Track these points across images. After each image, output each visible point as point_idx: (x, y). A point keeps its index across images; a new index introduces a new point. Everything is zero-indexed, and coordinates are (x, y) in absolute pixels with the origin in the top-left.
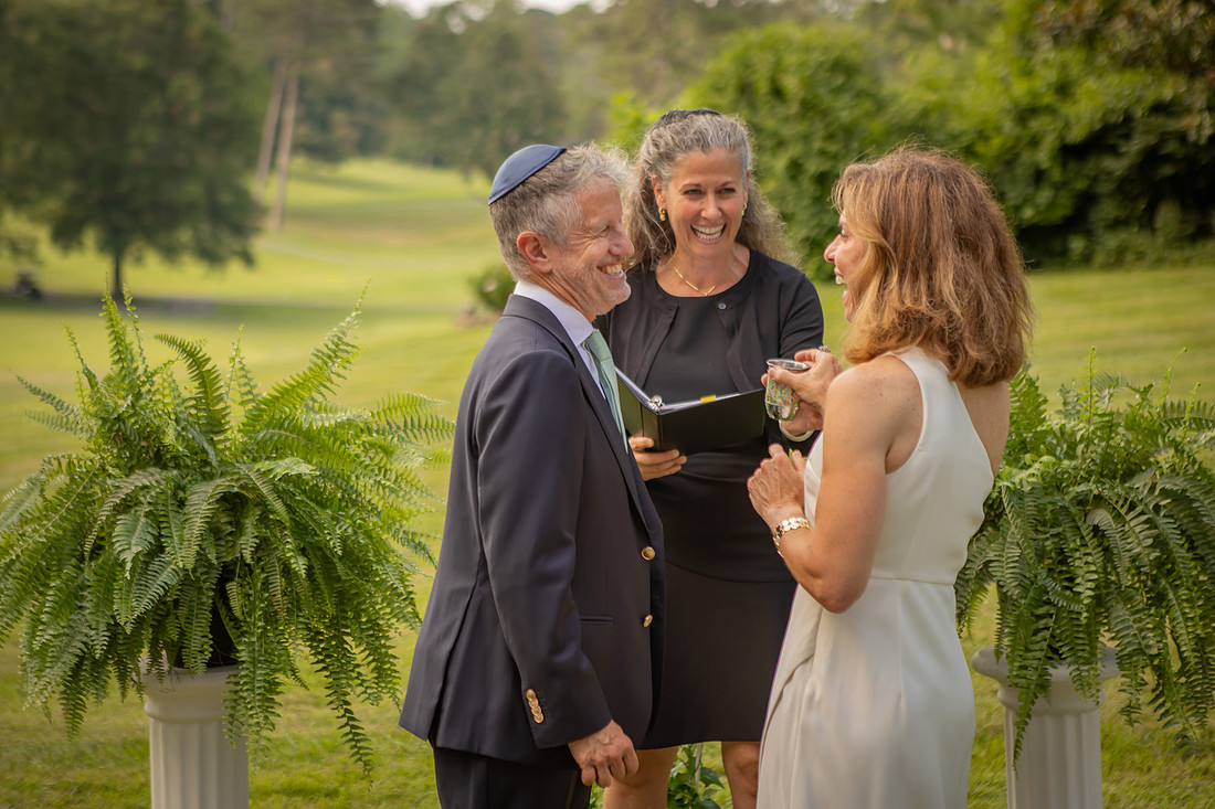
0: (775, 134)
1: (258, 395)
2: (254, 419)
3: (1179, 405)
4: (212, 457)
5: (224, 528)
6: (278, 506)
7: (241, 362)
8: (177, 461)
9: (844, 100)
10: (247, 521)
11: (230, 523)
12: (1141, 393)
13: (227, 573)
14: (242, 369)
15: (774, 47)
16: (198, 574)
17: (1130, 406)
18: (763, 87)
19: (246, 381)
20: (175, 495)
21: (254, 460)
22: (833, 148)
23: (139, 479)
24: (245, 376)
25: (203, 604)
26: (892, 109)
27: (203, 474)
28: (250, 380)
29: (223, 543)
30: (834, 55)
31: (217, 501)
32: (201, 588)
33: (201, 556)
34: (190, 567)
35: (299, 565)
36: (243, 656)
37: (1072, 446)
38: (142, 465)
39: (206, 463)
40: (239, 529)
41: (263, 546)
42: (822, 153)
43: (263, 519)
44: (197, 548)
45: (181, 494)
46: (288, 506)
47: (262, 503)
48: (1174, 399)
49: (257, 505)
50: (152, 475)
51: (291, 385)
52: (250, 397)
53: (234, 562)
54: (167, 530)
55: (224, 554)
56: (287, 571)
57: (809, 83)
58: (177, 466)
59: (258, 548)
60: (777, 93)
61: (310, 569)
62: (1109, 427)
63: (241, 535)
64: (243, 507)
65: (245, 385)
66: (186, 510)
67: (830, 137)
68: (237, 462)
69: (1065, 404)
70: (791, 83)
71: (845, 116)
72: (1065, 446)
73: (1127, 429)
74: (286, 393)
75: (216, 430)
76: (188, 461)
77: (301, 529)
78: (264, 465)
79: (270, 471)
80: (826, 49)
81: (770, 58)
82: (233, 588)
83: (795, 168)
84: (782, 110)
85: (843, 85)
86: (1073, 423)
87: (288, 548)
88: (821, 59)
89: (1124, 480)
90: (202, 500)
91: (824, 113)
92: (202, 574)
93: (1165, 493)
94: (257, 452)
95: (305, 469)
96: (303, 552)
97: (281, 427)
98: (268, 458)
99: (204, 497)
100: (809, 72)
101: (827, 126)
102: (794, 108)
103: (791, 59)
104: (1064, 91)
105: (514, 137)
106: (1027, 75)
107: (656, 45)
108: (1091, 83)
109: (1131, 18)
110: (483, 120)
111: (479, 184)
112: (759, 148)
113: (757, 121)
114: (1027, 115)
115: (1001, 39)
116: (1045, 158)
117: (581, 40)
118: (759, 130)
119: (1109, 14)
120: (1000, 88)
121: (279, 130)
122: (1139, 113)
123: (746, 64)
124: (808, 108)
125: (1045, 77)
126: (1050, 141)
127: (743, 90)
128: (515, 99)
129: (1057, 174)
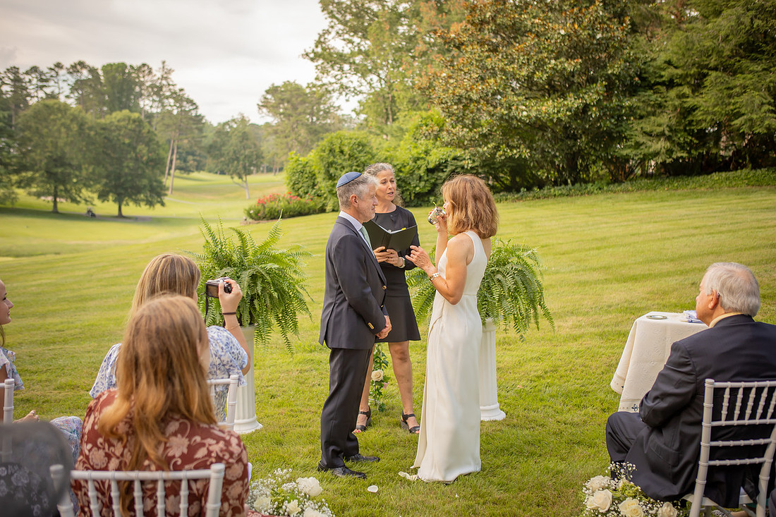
0: (341, 164)
9: (362, 154)
15: (340, 138)
18: (337, 150)
22: (359, 169)
30: (359, 140)
57: (352, 149)
60: (342, 152)
67: (358, 166)
70: (346, 149)
71: (363, 159)
80: (356, 139)
81: (339, 141)
84: (343, 157)
85: (361, 149)
88: (355, 142)
91: (356, 158)
100: (351, 146)
101: (357, 162)
102: (347, 156)
103: (345, 142)
104: (427, 152)
105: (247, 164)
106: (416, 147)
107: (293, 136)
108: (435, 150)
109: (447, 131)
110: (237, 159)
111: (236, 179)
112: (336, 169)
113: (335, 160)
114: (416, 160)
115: (407, 136)
116: (422, 172)
117: (269, 134)
118: (336, 163)
119: (441, 130)
120: (408, 151)
121: (171, 163)
122: (449, 159)
123: (332, 143)
124: (351, 157)
125: (421, 148)
126: (423, 168)
127: (332, 151)
128: (247, 152)
129: (425, 177)
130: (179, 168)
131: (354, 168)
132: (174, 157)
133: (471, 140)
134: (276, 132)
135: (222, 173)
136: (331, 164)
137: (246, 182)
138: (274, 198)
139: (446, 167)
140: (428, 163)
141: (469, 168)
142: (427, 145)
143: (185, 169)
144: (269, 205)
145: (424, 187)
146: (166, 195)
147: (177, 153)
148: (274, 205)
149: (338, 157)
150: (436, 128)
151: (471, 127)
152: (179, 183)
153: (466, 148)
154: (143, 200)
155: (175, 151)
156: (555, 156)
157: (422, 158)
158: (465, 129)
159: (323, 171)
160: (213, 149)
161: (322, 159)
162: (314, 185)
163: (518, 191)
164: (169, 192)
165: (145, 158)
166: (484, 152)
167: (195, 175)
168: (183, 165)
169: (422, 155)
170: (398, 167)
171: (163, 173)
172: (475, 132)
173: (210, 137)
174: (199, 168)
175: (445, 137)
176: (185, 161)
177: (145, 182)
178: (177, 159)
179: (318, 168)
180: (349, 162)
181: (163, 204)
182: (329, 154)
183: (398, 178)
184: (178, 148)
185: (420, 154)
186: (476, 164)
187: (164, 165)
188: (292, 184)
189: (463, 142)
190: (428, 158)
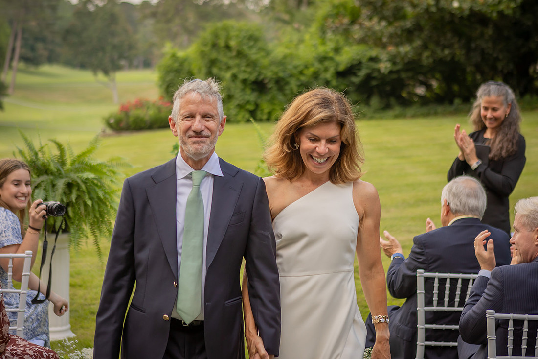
0: (226, 64)
1: (74, 155)
2: (74, 162)
4: (63, 172)
5: (67, 192)
6: (83, 186)
8: (52, 174)
9: (254, 51)
10: (73, 190)
11: (69, 191)
13: (68, 204)
14: (70, 147)
15: (226, 29)
18: (222, 45)
19: (71, 151)
20: (52, 183)
21: (75, 173)
23: (42, 178)
24: (71, 149)
26: (273, 55)
27: (61, 177)
29: (67, 196)
30: (250, 33)
31: (66, 185)
35: (89, 203)
36: (72, 231)
38: (42, 174)
39: (61, 174)
40: (71, 192)
41: (78, 197)
42: (245, 72)
43: (78, 190)
45: (54, 183)
46: (86, 187)
49: (77, 186)
50: (45, 177)
52: (72, 155)
55: (68, 199)
56: (85, 205)
60: (228, 47)
61: (92, 205)
63: (72, 194)
64: (72, 187)
66: (55, 187)
67: (248, 65)
68: (70, 174)
70: (233, 43)
71: (254, 57)
74: (84, 154)
75: (64, 165)
76: (56, 173)
77: (89, 193)
78: (81, 175)
79: (81, 177)
80: (247, 31)
81: (225, 33)
82: (70, 209)
83: (234, 77)
84: (229, 54)
85: (253, 45)
87: (86, 198)
88: (245, 35)
90: (61, 184)
91: (245, 56)
95: (91, 176)
96: (91, 199)
97: (83, 164)
98: (80, 173)
100: (240, 39)
101: (247, 61)
102: (234, 54)
103: (233, 33)
104: (337, 50)
105: (116, 57)
106: (323, 43)
107: (177, 21)
108: (347, 49)
109: (361, 25)
110: (103, 49)
111: (101, 77)
112: (220, 69)
113: (219, 57)
114: (323, 59)
115: (313, 29)
116: (328, 76)
117: (145, 17)
118: (220, 61)
119: (353, 22)
120: (313, 49)
121: (13, 50)
122: (364, 60)
123: (216, 35)
124: (240, 54)
125: (330, 45)
126: (332, 70)
127: (214, 46)
128: (116, 41)
129: (334, 83)
130: (25, 59)
132: (18, 44)
133: (391, 36)
134: (154, 15)
135: (83, 66)
136: (213, 62)
137: (113, 80)
138: (140, 104)
139: (359, 69)
140: (338, 64)
141: (386, 73)
142: (337, 42)
143: (32, 60)
144: (135, 113)
146: (6, 95)
147: (23, 38)
148: (140, 113)
149: (222, 54)
150: (346, 20)
151: (391, 20)
152: (23, 79)
153: (384, 46)
155: (19, 36)
156: (497, 59)
157: (331, 59)
158: (384, 23)
160: (68, 33)
161: (203, 54)
163: (451, 102)
164: (10, 91)
166: (406, 53)
167: (46, 68)
168: (30, 54)
169: (331, 55)
170: (300, 69)
172: (396, 28)
173: (66, 18)
174: (52, 59)
175: (357, 32)
176: (33, 49)
178: (22, 47)
179: (198, 67)
180: (237, 61)
181: (1, 106)
182: (211, 50)
183: (299, 83)
184: (24, 31)
185: (326, 53)
186: (398, 67)
188: (165, 86)
189: (380, 39)
190: (338, 58)
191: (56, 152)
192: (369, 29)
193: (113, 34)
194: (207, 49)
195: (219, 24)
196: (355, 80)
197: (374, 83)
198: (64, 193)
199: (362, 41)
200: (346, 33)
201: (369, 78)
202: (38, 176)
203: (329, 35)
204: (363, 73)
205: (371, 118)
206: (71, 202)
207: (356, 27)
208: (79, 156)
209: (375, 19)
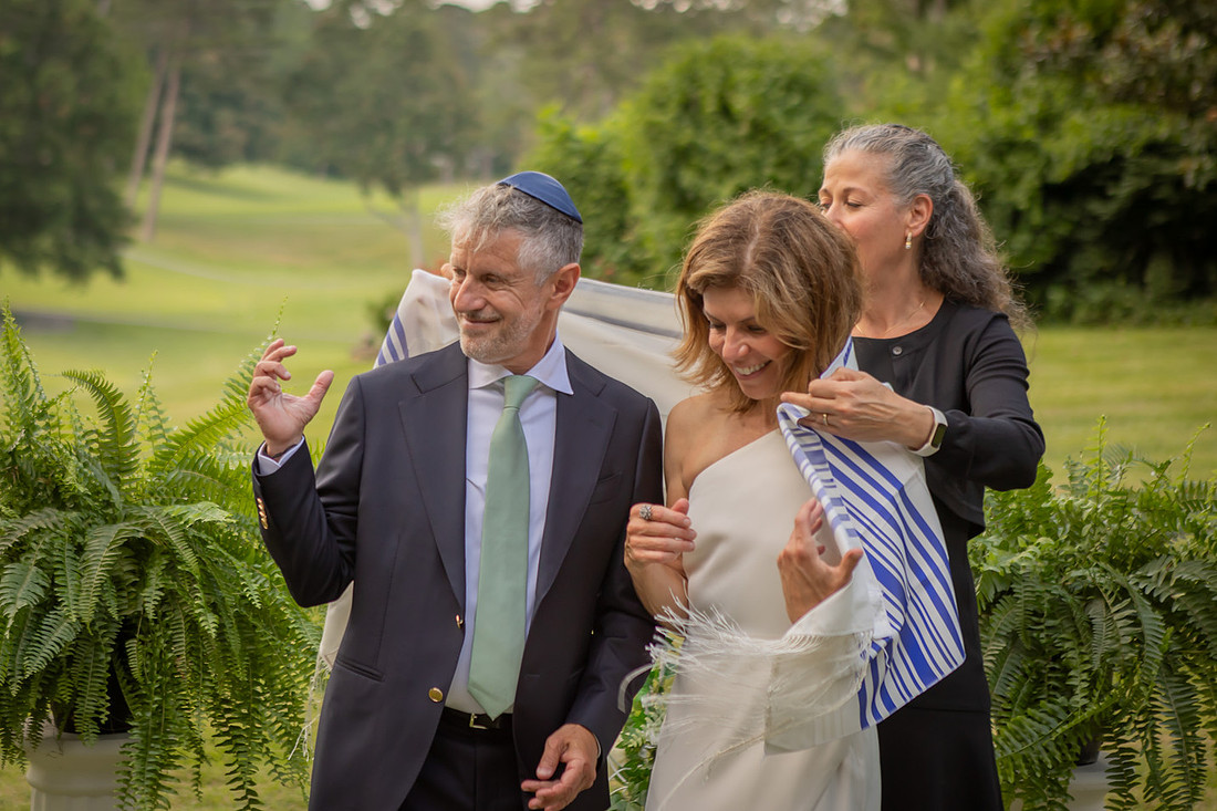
0: (721, 158)
1: (168, 430)
2: (164, 458)
3: (1200, 485)
4: (116, 498)
5: (127, 577)
6: (188, 556)
7: (150, 392)
8: (77, 502)
9: (801, 123)
10: (151, 571)
11: (133, 572)
12: (1157, 470)
13: (128, 628)
14: (152, 400)
15: (723, 60)
16: (96, 628)
17: (1145, 484)
18: (710, 106)
19: (156, 413)
20: (72, 539)
21: (163, 503)
22: (785, 176)
23: (34, 521)
24: (155, 408)
25: (101, 661)
27: (104, 516)
28: (161, 412)
29: (125, 594)
30: (791, 70)
31: (120, 548)
32: (99, 643)
33: (101, 608)
34: (87, 620)
35: (209, 623)
37: (1078, 526)
38: (37, 504)
39: (108, 504)
40: (142, 582)
41: (168, 599)
43: (170, 569)
44: (96, 600)
45: (80, 539)
46: (200, 561)
47: (170, 552)
48: (1193, 478)
49: (163, 553)
50: (49, 516)
51: (208, 422)
52: (160, 431)
53: (138, 616)
54: (61, 579)
55: (126, 607)
56: (194, 626)
57: (763, 102)
58: (77, 507)
59: (163, 602)
60: (726, 111)
61: (221, 627)
62: (1121, 507)
63: (145, 587)
64: (148, 556)
65: (155, 417)
66: (84, 557)
67: (783, 164)
68: (144, 504)
69: (1071, 478)
70: (741, 103)
71: (800, 141)
72: (1068, 526)
73: (1142, 509)
74: (200, 430)
75: (124, 468)
76: (89, 501)
77: (209, 583)
78: (175, 510)
79: (180, 517)
80: (782, 65)
81: (719, 72)
82: (132, 645)
84: (729, 131)
85: (800, 105)
86: (1081, 501)
87: (198, 603)
88: (776, 76)
89: (1135, 569)
90: (103, 545)
91: (777, 138)
92: (100, 628)
93: (1181, 584)
94: (167, 494)
95: (220, 516)
96: (214, 608)
97: (195, 467)
98: (177, 502)
99: (106, 542)
100: (762, 90)
101: (780, 151)
102: (744, 130)
103: (742, 75)
104: (1047, 122)
105: (421, 147)
106: (1007, 103)
107: (586, 51)
108: (1076, 118)
109: (1125, 46)
110: (387, 126)
111: (380, 199)
112: (703, 173)
113: (701, 141)
114: (1003, 148)
115: (976, 60)
116: (1020, 196)
117: (502, 41)
118: (703, 152)
119: (1100, 40)
120: (975, 119)
121: (156, 128)
122: (1130, 153)
123: (691, 77)
124: (760, 131)
125: (1027, 109)
126: (1030, 181)
127: (689, 107)
128: (423, 104)
129: (1036, 217)
130: (183, 149)
131: (768, 171)
132: (170, 109)
134: (525, 35)
135: (334, 171)
136: (683, 155)
137: (412, 209)
139: (1116, 179)
140: (1049, 163)
141: (1201, 187)
142: (1048, 97)
143: (204, 154)
145: (1028, 252)
146: (127, 241)
147: (183, 96)
149: (709, 132)
150: (1081, 32)
152: (179, 202)
153: (1194, 111)
154: (46, 256)
155: (173, 92)
157: (1030, 147)
158: (1196, 42)
159: (656, 176)
160: (298, 84)
161: (653, 133)
162: (621, 228)
164: (140, 234)
165: (65, 111)
167: (240, 175)
168: (199, 139)
169: (1029, 134)
171: (123, 167)
173: (295, 44)
174: (255, 151)
175: (1114, 68)
176: (207, 124)
177: (61, 192)
178: (179, 119)
179: (638, 168)
180: (752, 151)
181: (117, 271)
182: (678, 119)
184: (185, 78)
185: (1017, 129)
187: (129, 140)
189: (1185, 88)
190: (1050, 146)
191: (95, 420)
192: (1152, 58)
193: (416, 87)
194: (665, 118)
195: (701, 46)
196: (1102, 210)
197: (1159, 218)
198: (116, 581)
199: (1127, 95)
200: (1080, 68)
201: (1143, 202)
202: (24, 512)
203: (1028, 77)
204: (1125, 189)
205: (1147, 322)
206: (142, 615)
207: (1112, 53)
208: (185, 439)
209: (1171, 29)
